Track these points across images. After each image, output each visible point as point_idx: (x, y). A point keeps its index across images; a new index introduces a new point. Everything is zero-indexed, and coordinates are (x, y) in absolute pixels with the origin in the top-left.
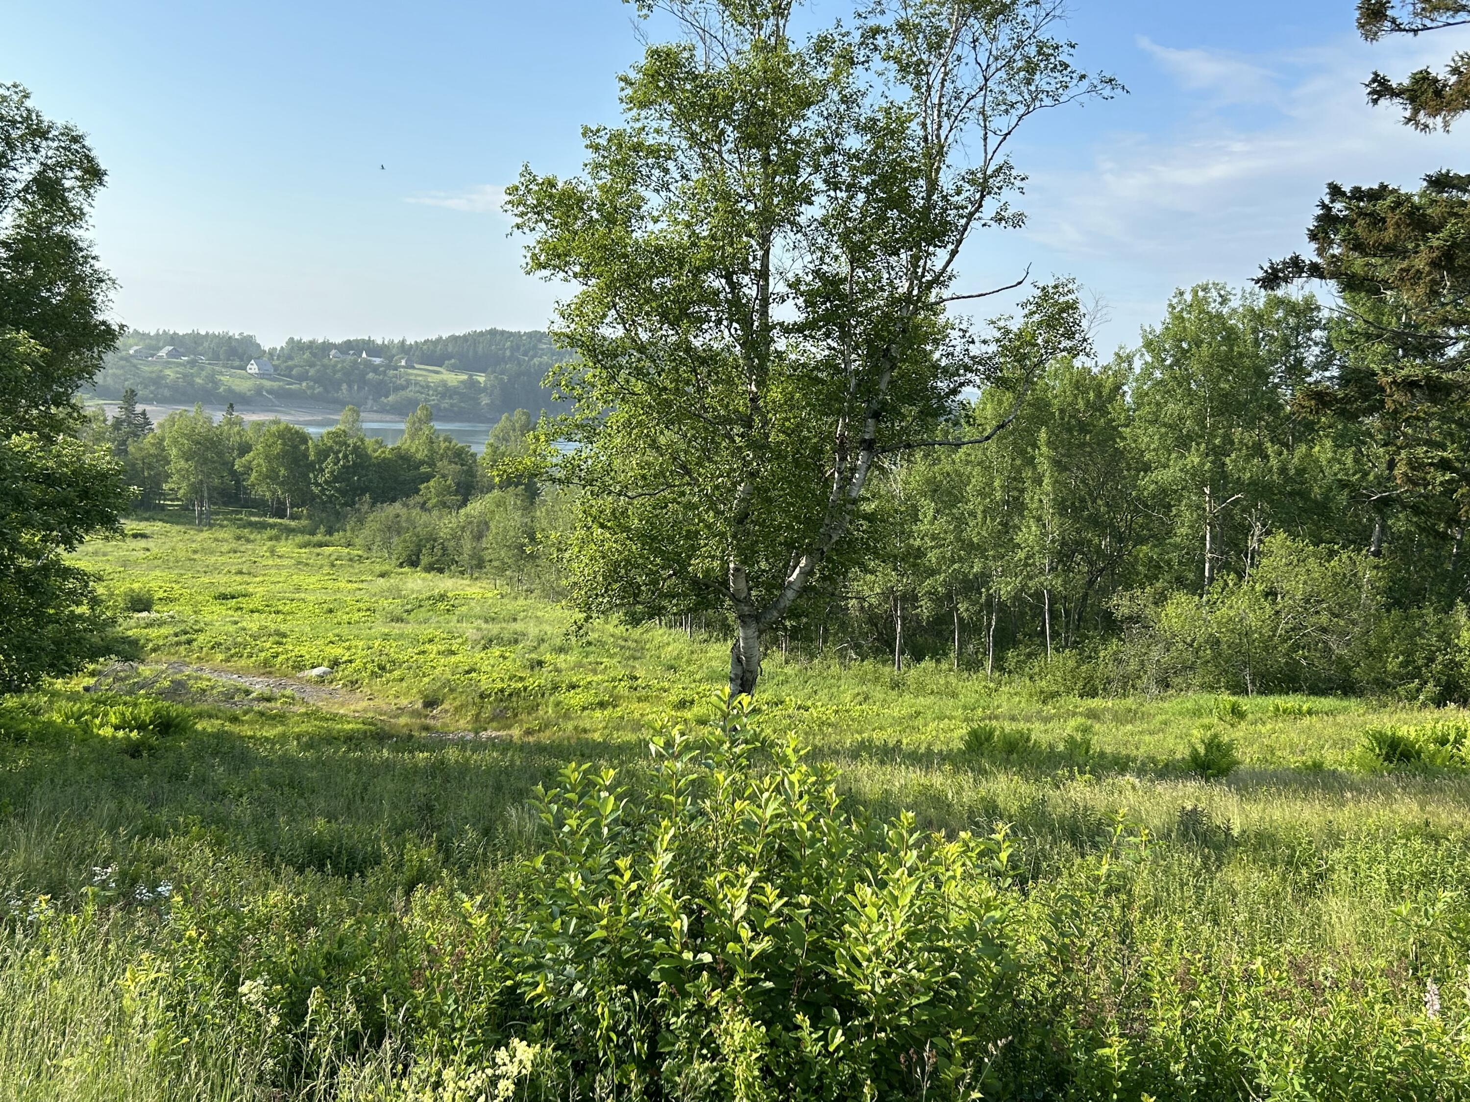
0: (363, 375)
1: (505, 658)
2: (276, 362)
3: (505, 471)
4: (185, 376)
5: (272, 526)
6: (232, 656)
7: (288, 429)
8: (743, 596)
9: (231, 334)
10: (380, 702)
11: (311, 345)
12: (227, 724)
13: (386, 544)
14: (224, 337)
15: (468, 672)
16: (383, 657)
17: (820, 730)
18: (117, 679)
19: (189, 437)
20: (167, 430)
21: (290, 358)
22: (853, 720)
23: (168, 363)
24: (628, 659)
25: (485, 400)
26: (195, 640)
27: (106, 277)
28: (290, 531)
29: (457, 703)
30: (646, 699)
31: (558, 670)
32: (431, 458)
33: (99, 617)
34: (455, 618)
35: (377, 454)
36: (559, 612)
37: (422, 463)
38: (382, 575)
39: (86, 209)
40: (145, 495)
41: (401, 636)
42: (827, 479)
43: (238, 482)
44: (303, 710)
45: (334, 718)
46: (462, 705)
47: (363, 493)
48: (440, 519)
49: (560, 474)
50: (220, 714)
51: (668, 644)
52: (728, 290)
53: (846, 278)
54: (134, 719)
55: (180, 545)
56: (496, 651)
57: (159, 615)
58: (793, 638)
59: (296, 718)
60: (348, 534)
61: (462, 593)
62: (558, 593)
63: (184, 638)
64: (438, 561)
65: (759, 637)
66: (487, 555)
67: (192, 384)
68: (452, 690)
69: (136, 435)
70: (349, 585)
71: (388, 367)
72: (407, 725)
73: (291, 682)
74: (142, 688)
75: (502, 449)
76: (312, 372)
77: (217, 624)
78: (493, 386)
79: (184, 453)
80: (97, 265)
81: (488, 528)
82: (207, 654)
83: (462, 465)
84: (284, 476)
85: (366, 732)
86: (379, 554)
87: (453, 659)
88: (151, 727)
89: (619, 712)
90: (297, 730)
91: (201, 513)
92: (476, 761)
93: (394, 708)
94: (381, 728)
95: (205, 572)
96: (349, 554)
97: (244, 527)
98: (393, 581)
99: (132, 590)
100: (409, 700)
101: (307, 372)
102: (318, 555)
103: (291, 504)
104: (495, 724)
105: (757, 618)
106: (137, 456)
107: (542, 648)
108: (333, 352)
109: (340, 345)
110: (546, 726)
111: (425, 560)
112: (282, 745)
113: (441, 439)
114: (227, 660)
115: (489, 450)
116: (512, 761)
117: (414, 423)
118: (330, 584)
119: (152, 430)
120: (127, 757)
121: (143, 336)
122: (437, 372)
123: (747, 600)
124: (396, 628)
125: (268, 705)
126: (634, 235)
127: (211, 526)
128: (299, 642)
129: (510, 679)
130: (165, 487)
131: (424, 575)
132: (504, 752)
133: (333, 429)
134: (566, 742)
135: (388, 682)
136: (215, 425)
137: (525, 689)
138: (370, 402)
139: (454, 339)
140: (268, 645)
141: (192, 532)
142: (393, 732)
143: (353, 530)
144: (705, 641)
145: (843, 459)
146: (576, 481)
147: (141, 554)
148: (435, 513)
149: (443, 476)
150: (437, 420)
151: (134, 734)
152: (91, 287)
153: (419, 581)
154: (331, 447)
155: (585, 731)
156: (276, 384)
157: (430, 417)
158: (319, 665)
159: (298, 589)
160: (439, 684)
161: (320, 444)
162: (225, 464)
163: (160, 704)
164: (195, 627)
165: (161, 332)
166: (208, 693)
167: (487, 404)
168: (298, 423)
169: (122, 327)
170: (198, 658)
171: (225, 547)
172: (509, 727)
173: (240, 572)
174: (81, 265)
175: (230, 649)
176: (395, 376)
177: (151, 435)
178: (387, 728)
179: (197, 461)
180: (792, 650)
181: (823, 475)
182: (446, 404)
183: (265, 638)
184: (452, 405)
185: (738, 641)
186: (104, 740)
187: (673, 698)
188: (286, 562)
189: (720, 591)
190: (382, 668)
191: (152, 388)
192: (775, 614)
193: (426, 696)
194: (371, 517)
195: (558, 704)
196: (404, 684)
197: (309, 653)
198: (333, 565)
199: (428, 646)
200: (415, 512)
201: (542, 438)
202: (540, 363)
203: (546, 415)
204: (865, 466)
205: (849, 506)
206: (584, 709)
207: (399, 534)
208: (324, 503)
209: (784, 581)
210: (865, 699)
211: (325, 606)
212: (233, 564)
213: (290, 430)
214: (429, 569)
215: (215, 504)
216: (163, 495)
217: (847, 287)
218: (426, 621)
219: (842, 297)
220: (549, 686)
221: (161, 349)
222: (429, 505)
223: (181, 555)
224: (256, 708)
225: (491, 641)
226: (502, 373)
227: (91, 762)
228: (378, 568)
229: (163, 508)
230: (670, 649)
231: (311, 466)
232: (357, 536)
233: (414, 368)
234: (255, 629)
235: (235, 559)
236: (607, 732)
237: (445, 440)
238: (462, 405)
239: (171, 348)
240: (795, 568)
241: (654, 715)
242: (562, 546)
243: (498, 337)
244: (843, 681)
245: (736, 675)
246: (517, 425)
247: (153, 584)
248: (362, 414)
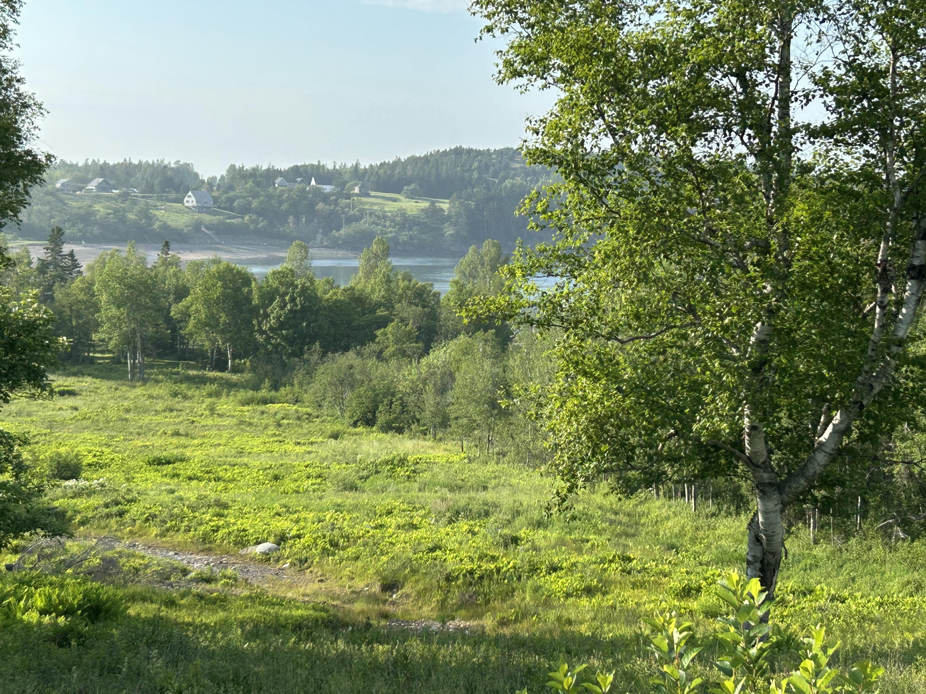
0: (312, 205)
1: (474, 534)
2: (215, 194)
3: (475, 312)
4: (116, 211)
5: (213, 380)
6: (168, 530)
7: (229, 269)
8: (761, 460)
9: (166, 162)
10: (333, 585)
11: (254, 174)
12: (163, 608)
13: (339, 401)
14: (159, 165)
15: (432, 550)
16: (336, 532)
17: (861, 627)
18: (41, 557)
19: (120, 280)
20: (97, 273)
21: (231, 187)
22: (902, 615)
23: (99, 197)
24: (619, 535)
25: (449, 231)
26: (127, 511)
27: (31, 102)
28: (231, 386)
29: (420, 586)
30: (642, 585)
31: (535, 548)
32: (389, 300)
33: (25, 485)
34: (416, 486)
35: (328, 296)
36: (536, 479)
37: (379, 305)
38: (335, 436)
39: (11, 25)
40: (74, 347)
41: (356, 507)
42: (865, 316)
43: (174, 331)
44: (246, 593)
45: (281, 602)
46: (425, 589)
47: (312, 341)
48: (399, 369)
49: (537, 314)
50: (154, 598)
51: (668, 518)
52: (739, 90)
53: (887, 69)
54: (61, 602)
55: (111, 403)
56: (464, 525)
57: (88, 483)
58: (824, 512)
59: (238, 602)
60: (296, 388)
61: (423, 456)
62: (535, 457)
63: (115, 509)
64: (396, 419)
65: (782, 511)
66: (453, 411)
67: (123, 220)
68: (414, 571)
69: (63, 279)
70: (297, 449)
71: (340, 195)
72: (362, 612)
73: (233, 560)
74: (69, 566)
75: (469, 287)
76: (255, 204)
77: (152, 493)
78: (458, 214)
79: (116, 298)
80: (23, 88)
81: (453, 379)
82: (141, 527)
83: (424, 307)
84: (225, 323)
85: (317, 620)
86: (330, 412)
87: (415, 534)
88: (80, 612)
89: (610, 600)
90: (240, 616)
91: (134, 366)
92: (444, 657)
93: (348, 591)
94: (334, 616)
95: (139, 434)
96: (297, 411)
97: (181, 382)
98: (346, 443)
99: (59, 455)
100: (365, 582)
101: (250, 203)
102: (263, 413)
103: (232, 355)
104: (463, 612)
105: (780, 487)
106: (65, 302)
107: (517, 522)
108: (279, 180)
109: (287, 172)
110: (522, 615)
111: (382, 418)
112: (225, 634)
113: (400, 277)
114: (162, 535)
115: (455, 289)
116: (486, 658)
117: (368, 260)
118: (276, 447)
119: (80, 272)
120: (54, 647)
121: (69, 168)
122: (395, 200)
123: (766, 465)
124: (350, 499)
125: (208, 587)
126: (626, 29)
127: (145, 381)
128: (242, 514)
129: (481, 558)
130: (95, 337)
131: (382, 435)
132: (476, 644)
133: (278, 268)
134: (548, 636)
135: (341, 560)
136: (149, 266)
137: (498, 570)
138: (319, 237)
139: (413, 160)
140: (208, 517)
141: (124, 389)
142: (347, 619)
143: (301, 384)
144: (713, 515)
145: (886, 291)
146: (557, 322)
147: (68, 414)
148: (393, 363)
149: (402, 320)
150: (395, 255)
151: (61, 620)
152: (16, 114)
153: (376, 443)
154: (277, 289)
155: (569, 622)
156: (215, 219)
157: (387, 253)
158: (265, 541)
159: (241, 453)
160: (398, 564)
161: (264, 285)
162: (160, 310)
163: (89, 585)
164: (127, 497)
165: (90, 162)
166: (141, 572)
167: (451, 235)
168: (241, 262)
169: (49, 157)
170: (131, 532)
171: (160, 406)
172: (480, 616)
173: (177, 434)
174: (6, 89)
175: (165, 522)
176: (348, 206)
177: (80, 278)
178: (340, 615)
179: (131, 307)
180: (822, 527)
181: (861, 310)
182: (404, 236)
183: (204, 510)
184: (411, 238)
185: (756, 515)
186: (28, 627)
187: (675, 583)
188: (227, 422)
189: (733, 454)
190: (335, 544)
191: (81, 226)
192: (803, 482)
193: (384, 578)
194: (321, 369)
195: (536, 589)
196: (359, 564)
197: (253, 526)
198: (279, 425)
199: (387, 520)
200: (371, 362)
201: (519, 273)
202: (513, 186)
203: (522, 245)
204: (914, 298)
205: (895, 349)
206: (568, 595)
207: (352, 387)
208: (269, 353)
209: (813, 442)
210: (917, 590)
211: (270, 471)
212: (168, 424)
213: (232, 270)
214: (387, 428)
215: (148, 356)
216: (92, 347)
217: (889, 81)
218: (383, 489)
219: (882, 92)
220: (526, 567)
221: (90, 181)
222: (387, 353)
223: (112, 414)
224: (194, 591)
225: (458, 513)
226: (469, 198)
227: (17, 652)
228: (330, 428)
229: (92, 361)
230: (670, 524)
231: (254, 311)
232: (306, 391)
233: (368, 195)
234: (193, 499)
235: (170, 419)
236: (596, 623)
237: (404, 279)
238: (424, 236)
239: (101, 180)
240: (826, 425)
241: (652, 605)
242: (543, 400)
243: (464, 157)
244: (888, 565)
245: (754, 557)
246: (486, 259)
247: (81, 448)
248: (311, 251)
